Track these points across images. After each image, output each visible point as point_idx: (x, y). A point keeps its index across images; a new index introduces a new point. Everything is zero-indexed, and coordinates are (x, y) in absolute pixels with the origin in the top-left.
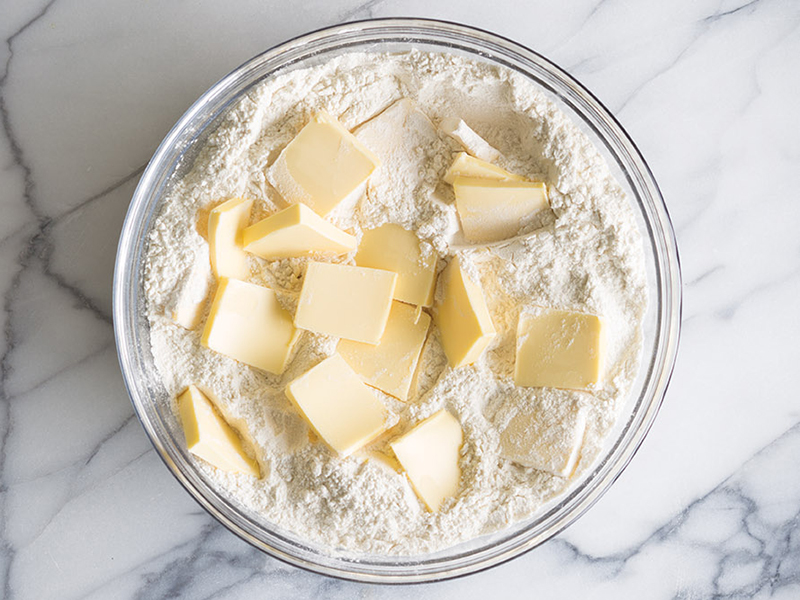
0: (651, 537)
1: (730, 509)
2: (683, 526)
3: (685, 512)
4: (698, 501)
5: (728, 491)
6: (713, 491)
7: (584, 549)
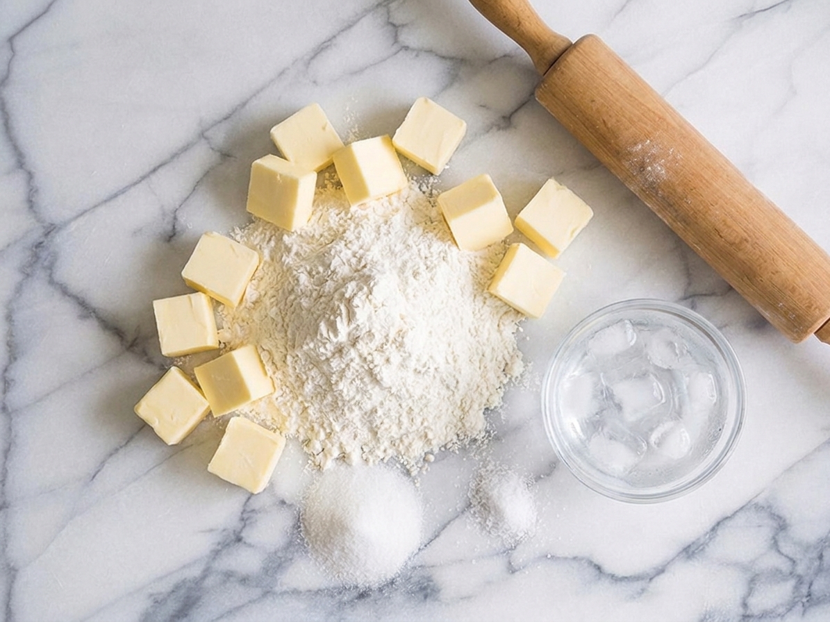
0: (678, 556)
1: (759, 526)
2: (711, 544)
3: (713, 529)
4: (727, 518)
5: (758, 508)
6: (742, 508)
7: (608, 567)
